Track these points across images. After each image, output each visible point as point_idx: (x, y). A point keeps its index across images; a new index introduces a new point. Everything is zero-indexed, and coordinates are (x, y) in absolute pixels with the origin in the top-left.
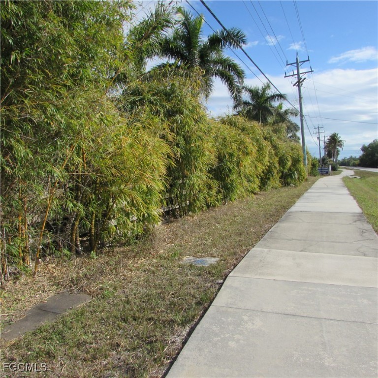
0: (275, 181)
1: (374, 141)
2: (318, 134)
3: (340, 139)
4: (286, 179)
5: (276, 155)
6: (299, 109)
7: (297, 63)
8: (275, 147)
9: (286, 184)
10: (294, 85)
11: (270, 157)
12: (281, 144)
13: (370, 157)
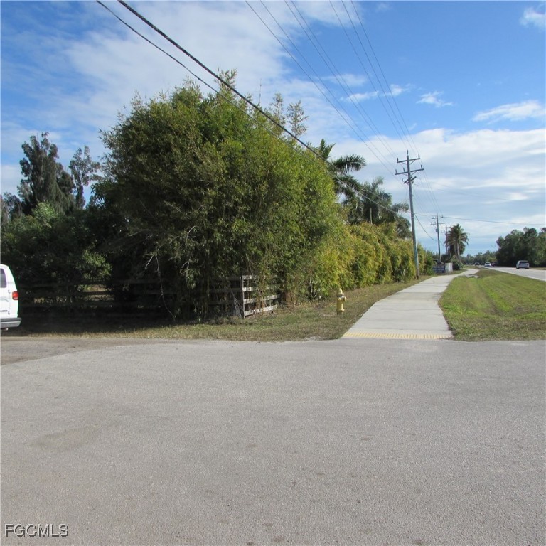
0: (388, 277)
1: (512, 232)
2: (436, 226)
3: (463, 232)
4: (396, 275)
5: (388, 254)
6: (409, 204)
7: (408, 160)
8: (387, 248)
9: (397, 280)
10: (405, 182)
11: (384, 257)
12: (393, 245)
13: (507, 253)
